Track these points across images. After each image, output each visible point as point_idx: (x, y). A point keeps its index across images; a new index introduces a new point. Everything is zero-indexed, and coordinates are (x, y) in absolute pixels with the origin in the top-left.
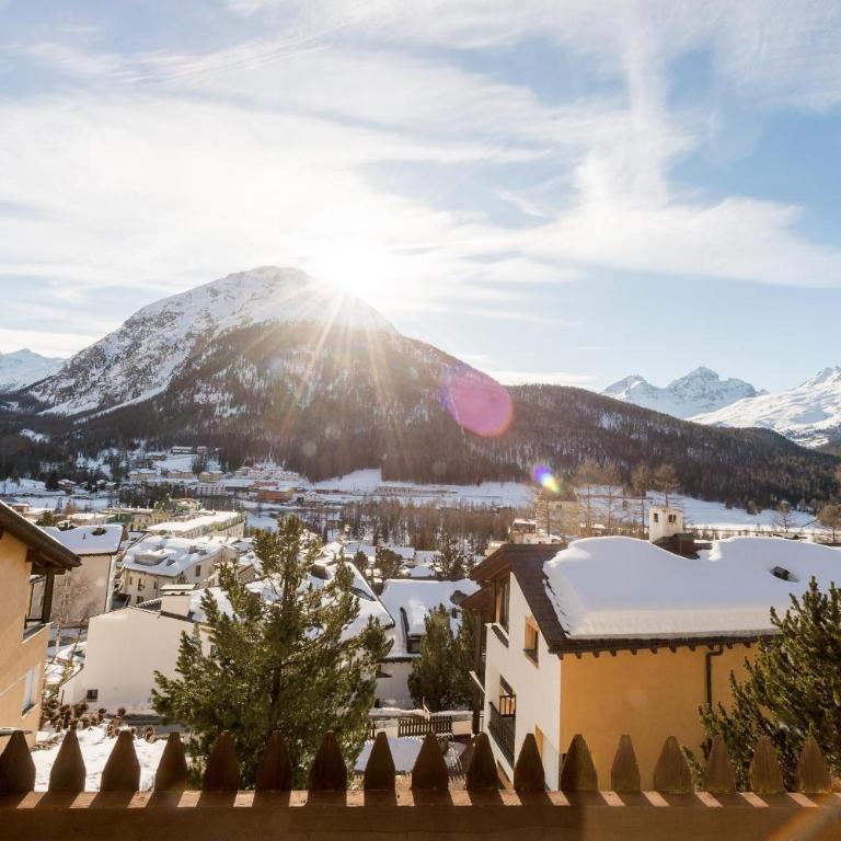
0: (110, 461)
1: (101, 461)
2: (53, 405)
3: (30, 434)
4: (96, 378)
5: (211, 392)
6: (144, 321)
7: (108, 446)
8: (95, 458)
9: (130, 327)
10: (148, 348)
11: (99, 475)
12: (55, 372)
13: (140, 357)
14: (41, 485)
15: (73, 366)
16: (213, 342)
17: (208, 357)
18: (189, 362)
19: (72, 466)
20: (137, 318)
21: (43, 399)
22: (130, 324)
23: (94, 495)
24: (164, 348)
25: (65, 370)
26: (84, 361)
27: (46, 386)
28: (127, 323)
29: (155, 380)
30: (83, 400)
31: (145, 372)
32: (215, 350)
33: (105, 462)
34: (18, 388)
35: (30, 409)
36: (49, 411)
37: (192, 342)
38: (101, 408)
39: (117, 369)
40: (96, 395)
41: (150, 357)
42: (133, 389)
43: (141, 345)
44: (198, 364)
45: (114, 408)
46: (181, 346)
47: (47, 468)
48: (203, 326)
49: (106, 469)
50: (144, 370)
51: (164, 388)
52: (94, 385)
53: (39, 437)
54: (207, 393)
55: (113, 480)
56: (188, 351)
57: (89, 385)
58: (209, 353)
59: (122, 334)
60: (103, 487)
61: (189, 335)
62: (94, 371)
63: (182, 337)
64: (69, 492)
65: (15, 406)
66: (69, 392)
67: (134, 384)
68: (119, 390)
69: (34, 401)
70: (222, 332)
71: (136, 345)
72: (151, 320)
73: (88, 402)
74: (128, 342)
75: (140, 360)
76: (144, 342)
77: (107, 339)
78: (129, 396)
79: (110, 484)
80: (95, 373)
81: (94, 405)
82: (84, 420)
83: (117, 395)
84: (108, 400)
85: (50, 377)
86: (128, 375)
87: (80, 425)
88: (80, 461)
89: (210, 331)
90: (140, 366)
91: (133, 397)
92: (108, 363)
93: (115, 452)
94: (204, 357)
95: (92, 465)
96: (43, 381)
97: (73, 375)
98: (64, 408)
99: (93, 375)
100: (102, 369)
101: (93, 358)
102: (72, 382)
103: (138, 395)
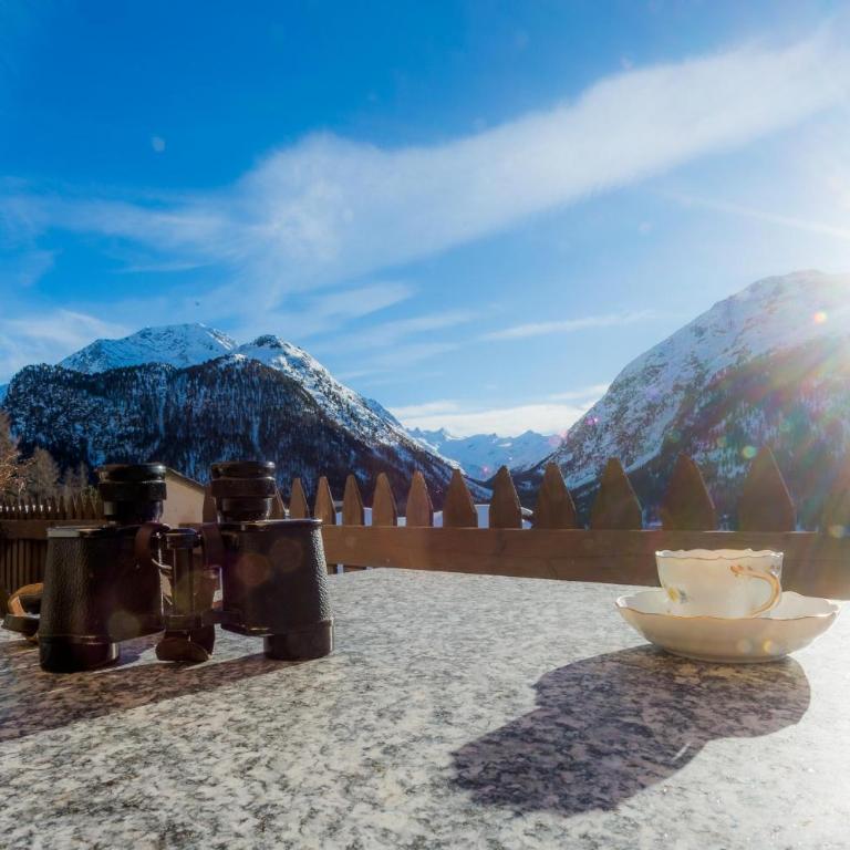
4: (589, 450)
5: (709, 450)
6: (628, 382)
9: (615, 391)
10: (636, 411)
12: (555, 449)
13: (628, 421)
15: (569, 441)
16: (706, 390)
17: (701, 409)
18: (681, 417)
20: (620, 380)
22: (615, 388)
24: (651, 407)
25: (563, 445)
26: (578, 435)
28: (611, 387)
29: (647, 444)
30: (582, 473)
31: (636, 437)
32: (709, 400)
34: (528, 468)
37: (681, 396)
38: (599, 480)
39: (607, 438)
40: (593, 467)
41: (639, 419)
42: (626, 456)
43: (627, 409)
44: (690, 419)
46: (669, 402)
48: (691, 373)
50: (634, 435)
51: (657, 451)
52: (589, 457)
54: (706, 451)
56: (677, 406)
57: (585, 458)
58: (703, 404)
59: (608, 400)
61: (677, 388)
62: (588, 443)
63: (670, 391)
65: (528, 485)
66: (569, 467)
67: (626, 452)
70: (714, 377)
71: (623, 409)
72: (634, 379)
73: (587, 475)
74: (614, 408)
75: (629, 425)
76: (631, 404)
77: (595, 408)
80: (589, 446)
81: (592, 478)
82: (585, 493)
85: (552, 454)
86: (619, 443)
87: (583, 499)
89: (700, 379)
90: (630, 431)
91: (627, 465)
92: (599, 433)
94: (696, 410)
96: (547, 459)
97: (570, 450)
98: (569, 482)
99: (587, 447)
100: (594, 440)
101: (585, 430)
102: (570, 457)
103: (632, 462)
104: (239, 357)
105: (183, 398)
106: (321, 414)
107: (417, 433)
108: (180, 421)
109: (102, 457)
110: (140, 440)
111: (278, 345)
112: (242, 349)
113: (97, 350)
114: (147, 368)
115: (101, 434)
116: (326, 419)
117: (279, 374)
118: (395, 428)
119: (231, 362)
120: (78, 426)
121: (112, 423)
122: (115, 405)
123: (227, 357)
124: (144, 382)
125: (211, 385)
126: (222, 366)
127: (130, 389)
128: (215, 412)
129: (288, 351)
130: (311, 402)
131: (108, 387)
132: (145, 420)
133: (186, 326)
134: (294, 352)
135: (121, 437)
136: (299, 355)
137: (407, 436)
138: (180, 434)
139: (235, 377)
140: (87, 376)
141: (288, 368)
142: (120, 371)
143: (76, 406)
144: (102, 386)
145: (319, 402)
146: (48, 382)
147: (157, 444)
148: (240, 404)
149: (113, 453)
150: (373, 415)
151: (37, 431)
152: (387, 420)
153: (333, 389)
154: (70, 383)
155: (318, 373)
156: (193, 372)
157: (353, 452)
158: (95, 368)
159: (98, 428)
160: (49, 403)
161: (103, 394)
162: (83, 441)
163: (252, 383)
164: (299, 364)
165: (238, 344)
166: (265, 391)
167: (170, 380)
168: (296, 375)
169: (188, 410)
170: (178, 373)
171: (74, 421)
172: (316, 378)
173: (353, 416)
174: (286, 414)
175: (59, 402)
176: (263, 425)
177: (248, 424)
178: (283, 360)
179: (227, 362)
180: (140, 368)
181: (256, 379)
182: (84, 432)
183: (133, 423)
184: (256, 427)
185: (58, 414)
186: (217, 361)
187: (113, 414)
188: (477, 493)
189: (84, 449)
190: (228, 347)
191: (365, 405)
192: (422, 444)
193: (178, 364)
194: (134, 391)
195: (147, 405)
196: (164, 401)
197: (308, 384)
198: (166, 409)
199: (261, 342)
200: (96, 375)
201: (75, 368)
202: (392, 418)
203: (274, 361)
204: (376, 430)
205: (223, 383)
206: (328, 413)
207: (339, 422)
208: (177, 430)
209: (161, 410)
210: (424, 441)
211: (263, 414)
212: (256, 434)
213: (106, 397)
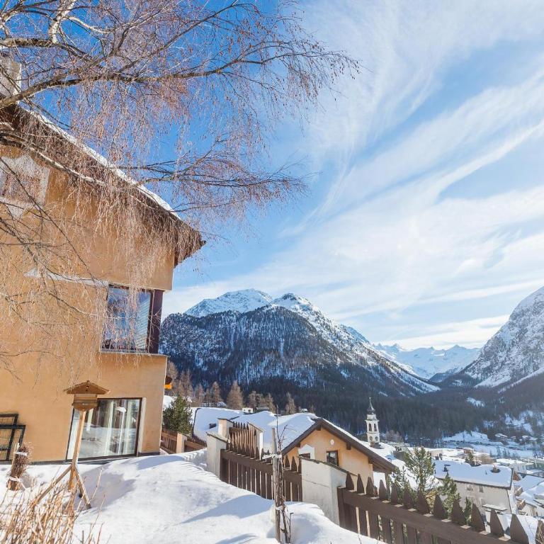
0: (528, 420)
1: (522, 421)
2: (481, 381)
3: (473, 401)
4: (503, 359)
6: (523, 313)
7: (524, 409)
8: (518, 418)
9: (515, 319)
10: (533, 332)
11: (523, 432)
12: (476, 358)
13: (529, 339)
14: (485, 436)
15: (486, 352)
19: (502, 423)
20: (517, 311)
21: (475, 376)
22: (515, 316)
23: (522, 447)
25: (481, 356)
26: (492, 348)
27: (474, 368)
28: (511, 316)
30: (499, 375)
33: (526, 422)
34: (459, 370)
35: (468, 384)
36: (480, 384)
38: (513, 380)
39: (515, 350)
40: (507, 371)
41: (538, 338)
42: (532, 364)
43: (526, 331)
45: (522, 379)
47: (487, 424)
49: (528, 427)
50: (535, 349)
52: (503, 363)
53: (478, 403)
55: (535, 436)
57: (500, 364)
59: (511, 325)
60: (528, 441)
62: (500, 354)
64: (505, 443)
65: (460, 383)
66: (488, 371)
67: (531, 360)
68: (522, 366)
69: (469, 379)
71: (523, 331)
72: (528, 310)
73: (503, 377)
74: (516, 330)
75: (530, 341)
76: (529, 327)
77: (501, 330)
78: (531, 370)
79: (532, 439)
80: (502, 356)
81: (508, 378)
82: (504, 389)
83: (522, 370)
84: (516, 374)
85: (474, 362)
86: (525, 354)
87: (502, 394)
88: (508, 419)
90: (532, 346)
91: (534, 371)
92: (507, 347)
93: (531, 414)
95: (517, 423)
96: (471, 365)
97: (487, 359)
98: (488, 382)
99: (500, 357)
100: (505, 352)
101: (497, 345)
102: (488, 363)
103: (538, 368)
104: (274, 306)
105: (244, 329)
106: (319, 336)
107: (380, 347)
108: (242, 342)
109: (202, 361)
110: (221, 352)
111: (294, 299)
112: (276, 301)
113: (203, 305)
114: (228, 314)
115: (202, 349)
116: (322, 340)
117: (295, 314)
118: (365, 344)
119: (269, 308)
120: (191, 345)
121: (208, 343)
122: (211, 333)
123: (267, 306)
124: (225, 321)
125: (259, 321)
126: (265, 311)
127: (218, 324)
128: (261, 336)
129: (300, 301)
130: (313, 329)
131: (207, 324)
132: (224, 341)
133: (247, 290)
134: (303, 302)
135: (212, 351)
136: (306, 303)
137: (373, 349)
138: (242, 349)
139: (271, 316)
140: (198, 319)
141: (300, 311)
142: (213, 315)
143: (192, 334)
144: (204, 324)
145: (318, 329)
146: (179, 322)
147: (229, 354)
148: (274, 332)
149: (207, 359)
150: (351, 337)
151: (172, 348)
152: (359, 339)
153: (326, 322)
154: (189, 322)
155: (317, 313)
156: (249, 315)
157: (338, 359)
158: (202, 314)
159: (201, 346)
160: (179, 333)
161: (205, 327)
162: (193, 353)
163: (280, 319)
164: (306, 308)
165: (274, 299)
166: (288, 324)
167: (238, 320)
168: (305, 315)
169: (247, 335)
170: (242, 315)
171: (190, 342)
172: (316, 316)
173: (339, 337)
174: (299, 337)
175: (184, 332)
176: (286, 343)
177: (278, 343)
178: (298, 306)
179: (267, 309)
180: (223, 313)
181: (282, 318)
182: (194, 347)
183: (218, 343)
184: (282, 344)
185: (183, 338)
186: (262, 308)
187: (209, 338)
188: (423, 388)
189: (194, 357)
190: (269, 301)
191: (345, 331)
192: (383, 354)
193: (242, 311)
194: (220, 326)
195: (226, 333)
196: (234, 330)
197: (311, 319)
198: (235, 334)
199: (285, 297)
200: (202, 318)
201: (193, 315)
202: (364, 338)
203: (293, 307)
204: (352, 346)
205: (265, 321)
206: (322, 336)
207: (330, 341)
208: (240, 347)
209: (232, 336)
210: (384, 352)
211: (286, 337)
212: (282, 349)
213: (206, 329)
